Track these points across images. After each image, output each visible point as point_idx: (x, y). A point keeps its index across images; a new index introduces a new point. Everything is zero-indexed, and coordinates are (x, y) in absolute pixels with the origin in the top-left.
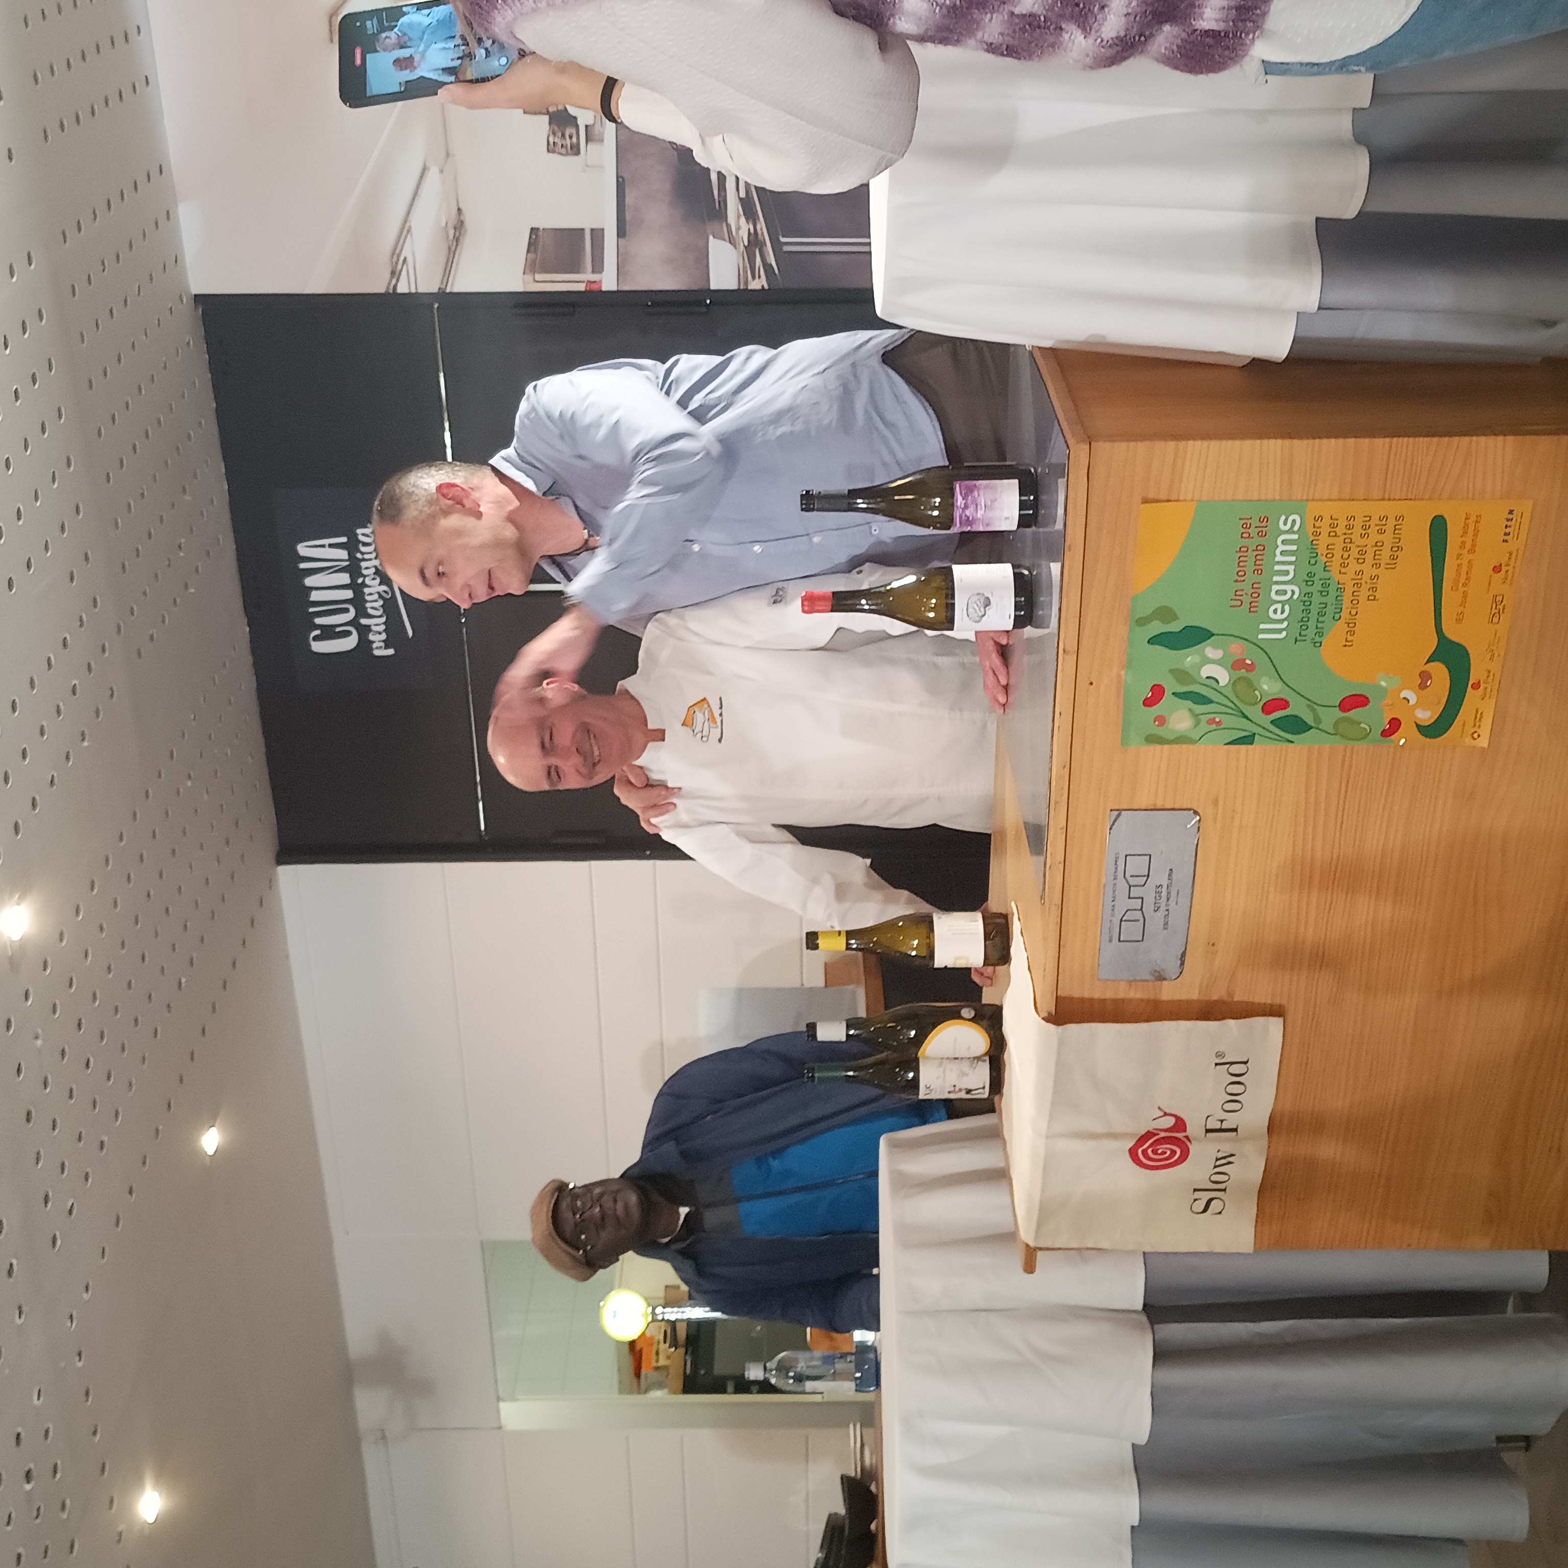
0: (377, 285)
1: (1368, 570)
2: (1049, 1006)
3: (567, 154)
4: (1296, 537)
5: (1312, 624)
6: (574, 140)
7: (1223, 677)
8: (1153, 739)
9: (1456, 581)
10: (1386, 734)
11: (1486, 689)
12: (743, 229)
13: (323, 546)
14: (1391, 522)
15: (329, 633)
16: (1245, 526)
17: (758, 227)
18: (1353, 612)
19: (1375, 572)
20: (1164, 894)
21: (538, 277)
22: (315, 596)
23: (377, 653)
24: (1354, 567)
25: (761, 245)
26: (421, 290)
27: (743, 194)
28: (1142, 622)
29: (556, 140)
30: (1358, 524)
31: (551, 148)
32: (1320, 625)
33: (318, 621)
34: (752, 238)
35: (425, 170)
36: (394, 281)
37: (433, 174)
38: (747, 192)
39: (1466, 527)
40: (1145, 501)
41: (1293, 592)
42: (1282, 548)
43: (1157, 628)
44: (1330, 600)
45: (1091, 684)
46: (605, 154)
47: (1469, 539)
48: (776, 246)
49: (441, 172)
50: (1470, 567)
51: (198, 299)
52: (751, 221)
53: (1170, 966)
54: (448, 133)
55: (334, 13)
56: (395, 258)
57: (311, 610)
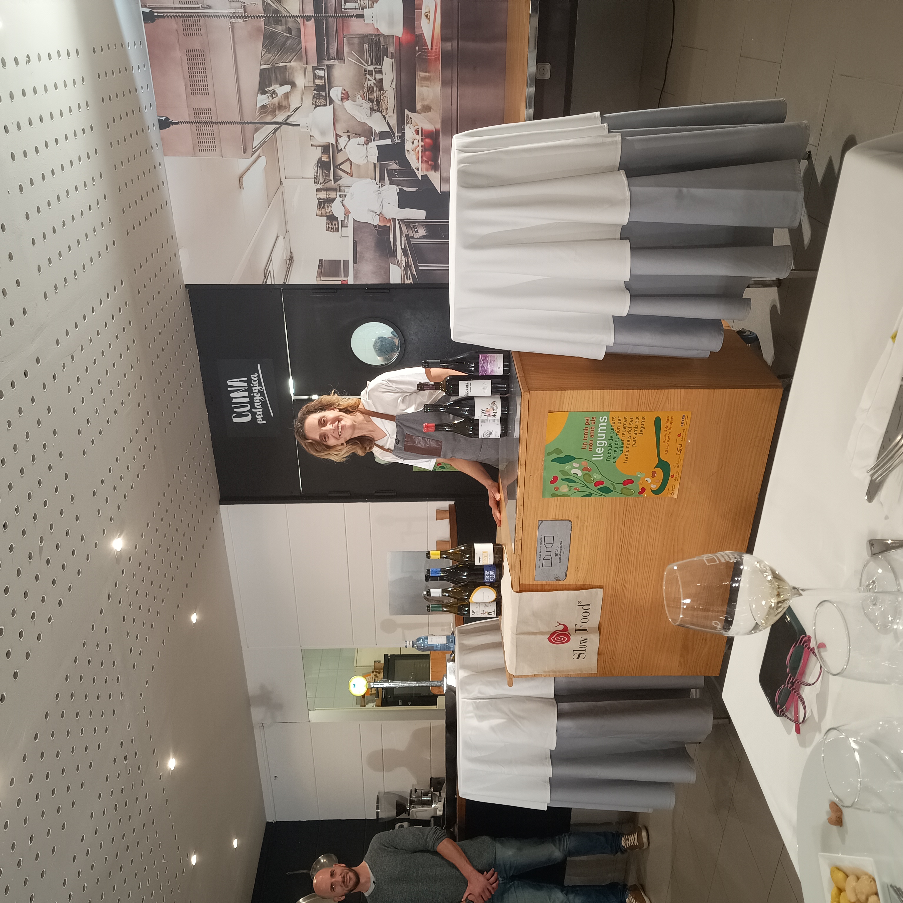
0: (259, 281)
1: (632, 435)
2: (516, 588)
3: (334, 232)
4: (606, 424)
5: (612, 455)
6: (337, 226)
7: (580, 473)
8: (553, 495)
9: (664, 440)
10: (640, 493)
11: (676, 477)
13: (237, 381)
14: (641, 419)
15: (240, 415)
16: (587, 420)
17: (409, 260)
18: (627, 451)
19: (635, 436)
20: (559, 550)
21: (322, 278)
22: (234, 401)
23: (259, 422)
24: (627, 434)
25: (410, 267)
26: (276, 284)
27: (403, 247)
28: (549, 454)
29: (329, 226)
30: (628, 420)
31: (327, 229)
32: (615, 455)
33: (235, 410)
34: (407, 264)
35: (277, 237)
36: (265, 280)
37: (281, 239)
38: (405, 246)
39: (668, 421)
40: (550, 412)
41: (605, 443)
42: (601, 428)
43: (555, 456)
44: (619, 446)
45: (531, 476)
46: (349, 231)
47: (669, 425)
48: (416, 267)
49: (284, 238)
50: (669, 434)
51: (187, 286)
52: (406, 258)
53: (562, 575)
54: (287, 223)
55: (241, 177)
56: (266, 271)
57: (233, 406)
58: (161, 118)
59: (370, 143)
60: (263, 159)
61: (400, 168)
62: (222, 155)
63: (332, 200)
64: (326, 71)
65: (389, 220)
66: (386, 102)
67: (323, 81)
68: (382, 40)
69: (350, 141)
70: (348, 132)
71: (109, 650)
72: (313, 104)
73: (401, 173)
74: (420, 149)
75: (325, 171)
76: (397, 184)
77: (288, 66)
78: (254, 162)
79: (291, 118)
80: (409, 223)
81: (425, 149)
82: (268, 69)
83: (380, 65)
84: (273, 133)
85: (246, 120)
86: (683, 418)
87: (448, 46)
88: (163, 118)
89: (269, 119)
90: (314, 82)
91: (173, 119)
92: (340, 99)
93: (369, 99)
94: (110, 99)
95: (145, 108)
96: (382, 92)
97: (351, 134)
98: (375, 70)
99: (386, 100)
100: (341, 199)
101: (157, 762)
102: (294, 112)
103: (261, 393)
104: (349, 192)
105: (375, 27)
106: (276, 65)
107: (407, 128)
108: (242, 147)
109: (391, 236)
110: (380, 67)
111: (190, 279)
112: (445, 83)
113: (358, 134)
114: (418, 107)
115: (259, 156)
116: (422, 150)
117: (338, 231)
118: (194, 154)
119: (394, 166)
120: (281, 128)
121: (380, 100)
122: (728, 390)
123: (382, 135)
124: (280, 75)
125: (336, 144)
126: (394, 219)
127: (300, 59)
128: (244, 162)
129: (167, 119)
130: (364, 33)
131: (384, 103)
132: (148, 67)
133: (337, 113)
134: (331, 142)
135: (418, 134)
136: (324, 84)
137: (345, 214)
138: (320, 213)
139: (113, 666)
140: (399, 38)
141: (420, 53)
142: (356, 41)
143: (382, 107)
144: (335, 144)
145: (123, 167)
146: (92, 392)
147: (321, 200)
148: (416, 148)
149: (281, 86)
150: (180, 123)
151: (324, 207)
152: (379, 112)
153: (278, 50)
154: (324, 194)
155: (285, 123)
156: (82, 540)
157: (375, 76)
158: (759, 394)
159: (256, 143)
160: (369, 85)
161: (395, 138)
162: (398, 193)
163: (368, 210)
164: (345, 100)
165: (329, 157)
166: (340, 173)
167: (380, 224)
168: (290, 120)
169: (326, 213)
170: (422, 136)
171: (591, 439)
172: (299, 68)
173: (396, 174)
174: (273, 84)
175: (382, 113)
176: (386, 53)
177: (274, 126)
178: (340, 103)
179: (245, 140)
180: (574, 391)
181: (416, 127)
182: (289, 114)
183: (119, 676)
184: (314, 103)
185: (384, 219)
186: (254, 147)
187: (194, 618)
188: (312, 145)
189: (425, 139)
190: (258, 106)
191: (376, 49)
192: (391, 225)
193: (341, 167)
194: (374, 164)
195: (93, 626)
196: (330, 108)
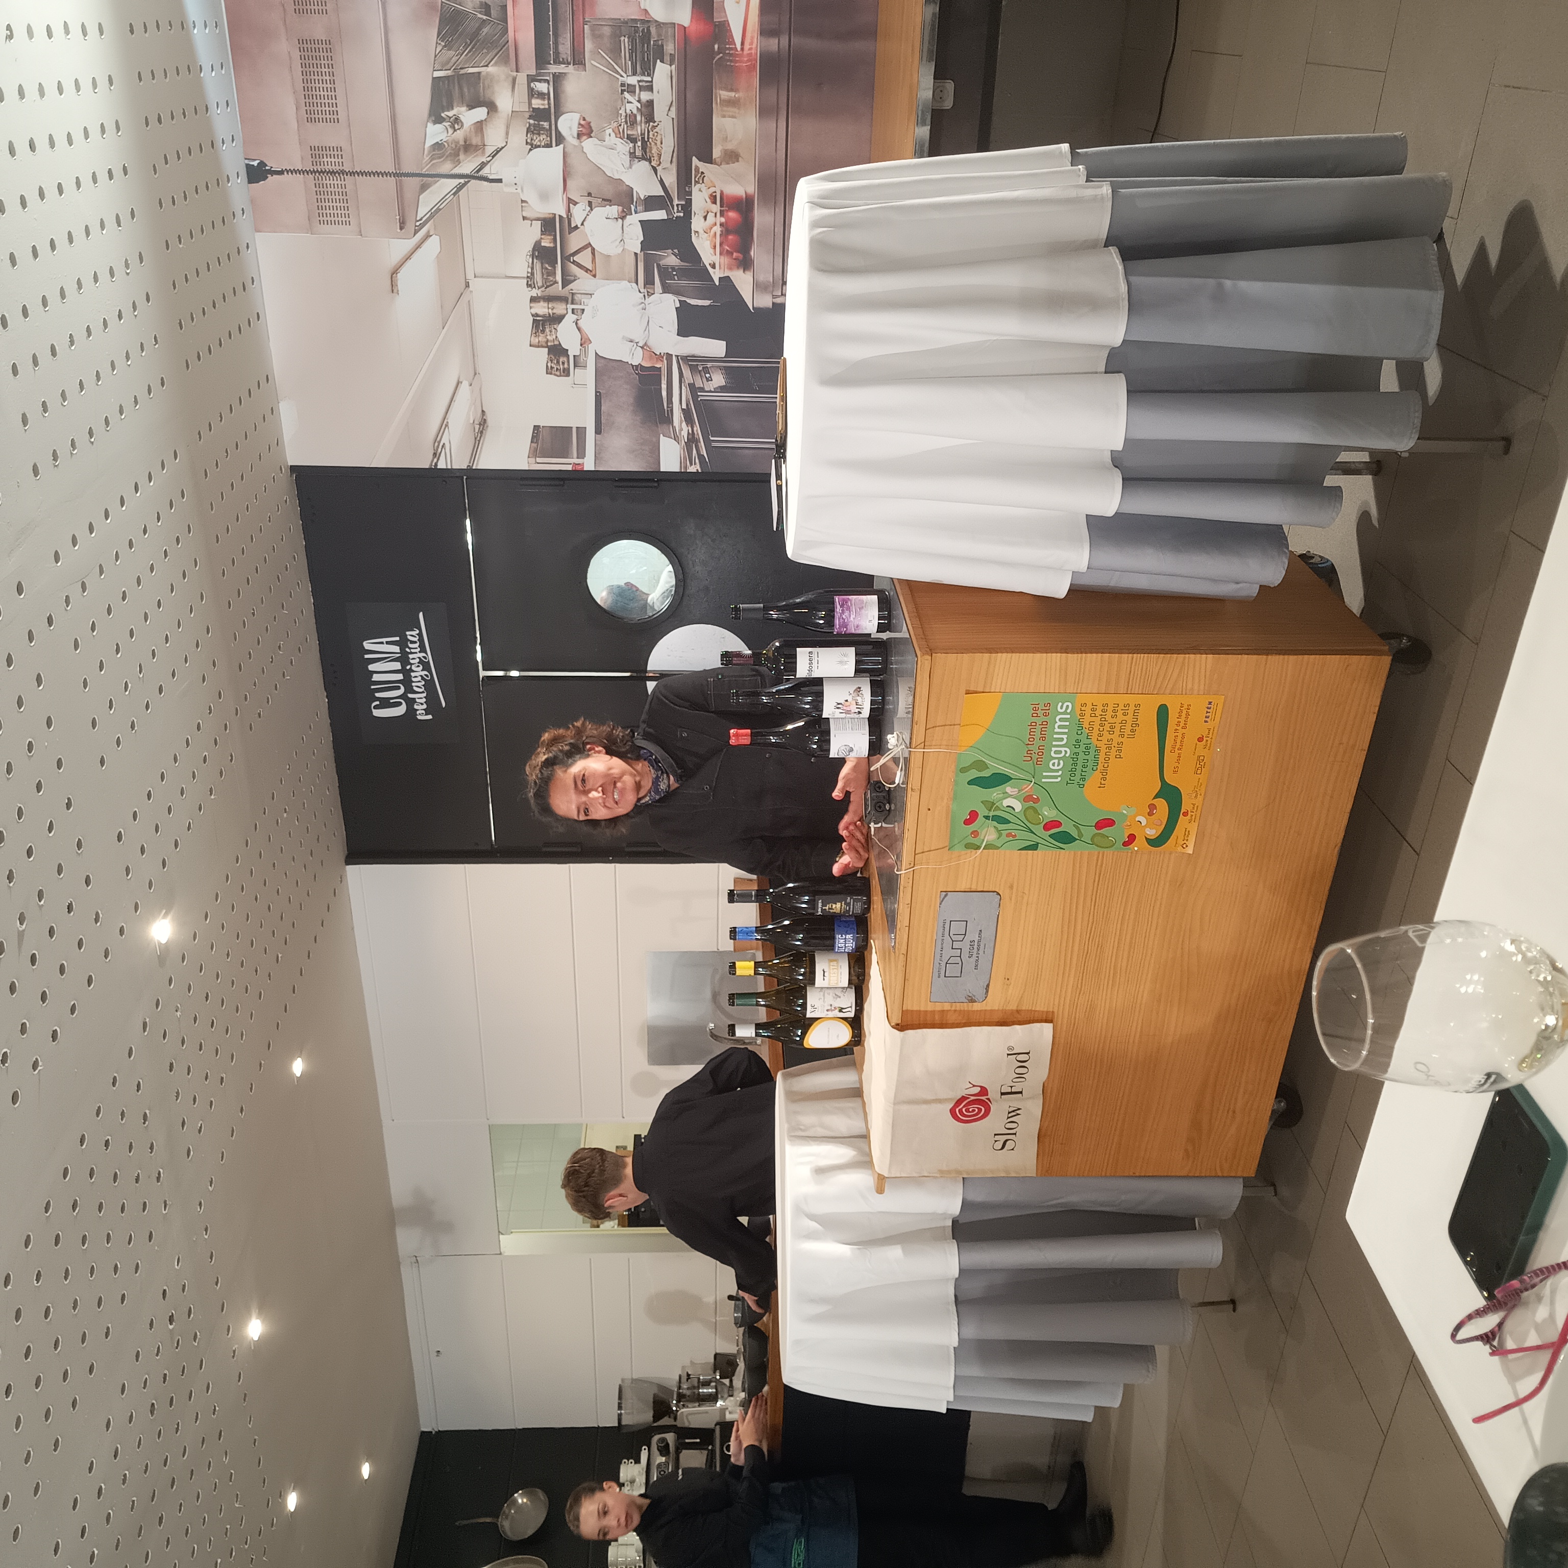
0: (424, 463)
1: (1116, 739)
2: (896, 1019)
3: (560, 376)
4: (1069, 716)
5: (1078, 773)
6: (566, 366)
7: (1018, 806)
8: (968, 846)
9: (1174, 747)
10: (1126, 844)
11: (1192, 816)
12: (685, 430)
13: (382, 643)
14: (1132, 708)
15: (386, 703)
16: (1035, 709)
17: (695, 429)
18: (1106, 766)
19: (1121, 740)
20: (975, 947)
21: (539, 460)
23: (419, 717)
24: (1107, 736)
25: (697, 442)
26: (454, 467)
27: (684, 407)
28: (963, 770)
29: (553, 365)
30: (1110, 709)
31: (549, 371)
32: (1083, 774)
33: (377, 695)
34: (690, 437)
35: (459, 383)
36: (435, 460)
37: (465, 386)
38: (687, 405)
39: (1181, 711)
40: (968, 693)
41: (1066, 752)
42: (1059, 723)
43: (974, 774)
44: (1091, 757)
45: (929, 810)
46: (587, 376)
47: (1182, 720)
48: (707, 443)
49: (471, 385)
50: (1183, 737)
51: (293, 469)
52: (689, 425)
53: (979, 993)
54: (476, 358)
55: (395, 272)
56: (436, 444)
57: (372, 687)
58: (252, 163)
59: (628, 217)
60: (434, 241)
61: (683, 264)
62: (360, 232)
63: (558, 319)
64: (551, 83)
65: (660, 357)
66: (658, 143)
67: (546, 102)
68: (653, 30)
69: (592, 212)
70: (589, 194)
71: (144, 1123)
72: (527, 143)
73: (683, 273)
74: (717, 229)
75: (547, 266)
76: (676, 293)
77: (483, 74)
78: (418, 246)
79: (488, 167)
80: (694, 363)
81: (727, 230)
82: (447, 77)
83: (649, 75)
84: (454, 194)
85: (405, 170)
86: (1208, 708)
87: (773, 44)
88: (255, 163)
89: (446, 168)
90: (530, 104)
91: (272, 164)
92: (576, 136)
93: (629, 137)
94: (160, 121)
95: (223, 143)
96: (651, 124)
97: (595, 199)
98: (641, 84)
99: (659, 138)
100: (575, 317)
101: (229, 1326)
102: (493, 157)
103: (426, 666)
104: (589, 305)
105: (642, 7)
106: (462, 72)
107: (695, 189)
108: (398, 217)
109: (664, 386)
110: (649, 79)
111: (297, 456)
112: (764, 112)
113: (607, 200)
114: (717, 153)
115: (428, 236)
116: (722, 231)
117: (568, 375)
118: (311, 230)
119: (671, 259)
120: (469, 184)
121: (648, 138)
122: (1292, 658)
123: (651, 203)
124: (469, 89)
125: (568, 216)
126: (669, 356)
127: (505, 61)
128: (399, 246)
129: (262, 164)
130: (622, 18)
131: (656, 144)
132: (230, 70)
133: (569, 160)
134: (558, 213)
135: (715, 202)
136: (547, 107)
137: (581, 345)
138: (537, 341)
139: (151, 1153)
140: (685, 28)
141: (721, 55)
142: (607, 31)
143: (650, 152)
144: (565, 216)
145: (181, 246)
146: (118, 651)
147: (538, 318)
148: (711, 228)
149: (470, 109)
150: (285, 173)
151: (543, 331)
152: (646, 160)
153: (466, 43)
154: (544, 307)
155: (476, 176)
156: (97, 920)
157: (639, 94)
158: (1348, 666)
159: (423, 211)
160: (628, 112)
161: (673, 209)
162: (676, 308)
163: (624, 338)
164: (585, 137)
165: (555, 240)
166: (574, 269)
167: (645, 364)
168: (485, 172)
169: (547, 341)
170: (721, 206)
171: (1042, 743)
172: (503, 77)
173: (674, 273)
174: (455, 104)
175: (650, 162)
176: (660, 54)
177: (456, 182)
178: (575, 142)
179: (403, 204)
180: (1014, 655)
181: (712, 189)
182: (484, 160)
183: (161, 1170)
184: (529, 141)
185: (651, 356)
186: (418, 219)
187: (298, 1067)
188: (524, 218)
189: (727, 211)
190: (429, 143)
191: (643, 46)
192: (663, 365)
193: (575, 258)
194: (636, 254)
195: (115, 1078)
196: (557, 151)
